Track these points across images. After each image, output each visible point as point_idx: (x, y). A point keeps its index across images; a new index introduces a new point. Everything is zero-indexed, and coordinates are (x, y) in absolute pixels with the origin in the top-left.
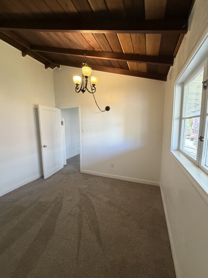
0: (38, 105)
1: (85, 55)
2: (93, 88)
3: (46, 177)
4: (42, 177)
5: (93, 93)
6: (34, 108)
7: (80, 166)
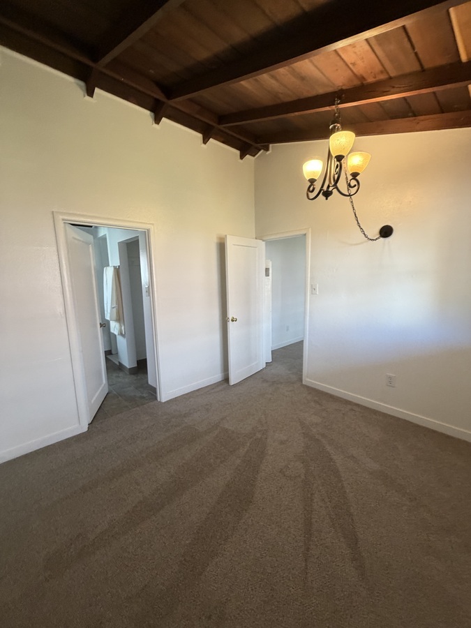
0: (226, 236)
1: (339, 104)
2: (353, 183)
3: (233, 381)
4: (226, 379)
5: (350, 195)
6: (217, 243)
7: (301, 370)
